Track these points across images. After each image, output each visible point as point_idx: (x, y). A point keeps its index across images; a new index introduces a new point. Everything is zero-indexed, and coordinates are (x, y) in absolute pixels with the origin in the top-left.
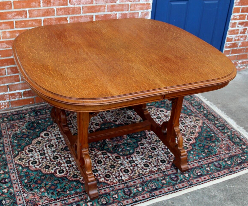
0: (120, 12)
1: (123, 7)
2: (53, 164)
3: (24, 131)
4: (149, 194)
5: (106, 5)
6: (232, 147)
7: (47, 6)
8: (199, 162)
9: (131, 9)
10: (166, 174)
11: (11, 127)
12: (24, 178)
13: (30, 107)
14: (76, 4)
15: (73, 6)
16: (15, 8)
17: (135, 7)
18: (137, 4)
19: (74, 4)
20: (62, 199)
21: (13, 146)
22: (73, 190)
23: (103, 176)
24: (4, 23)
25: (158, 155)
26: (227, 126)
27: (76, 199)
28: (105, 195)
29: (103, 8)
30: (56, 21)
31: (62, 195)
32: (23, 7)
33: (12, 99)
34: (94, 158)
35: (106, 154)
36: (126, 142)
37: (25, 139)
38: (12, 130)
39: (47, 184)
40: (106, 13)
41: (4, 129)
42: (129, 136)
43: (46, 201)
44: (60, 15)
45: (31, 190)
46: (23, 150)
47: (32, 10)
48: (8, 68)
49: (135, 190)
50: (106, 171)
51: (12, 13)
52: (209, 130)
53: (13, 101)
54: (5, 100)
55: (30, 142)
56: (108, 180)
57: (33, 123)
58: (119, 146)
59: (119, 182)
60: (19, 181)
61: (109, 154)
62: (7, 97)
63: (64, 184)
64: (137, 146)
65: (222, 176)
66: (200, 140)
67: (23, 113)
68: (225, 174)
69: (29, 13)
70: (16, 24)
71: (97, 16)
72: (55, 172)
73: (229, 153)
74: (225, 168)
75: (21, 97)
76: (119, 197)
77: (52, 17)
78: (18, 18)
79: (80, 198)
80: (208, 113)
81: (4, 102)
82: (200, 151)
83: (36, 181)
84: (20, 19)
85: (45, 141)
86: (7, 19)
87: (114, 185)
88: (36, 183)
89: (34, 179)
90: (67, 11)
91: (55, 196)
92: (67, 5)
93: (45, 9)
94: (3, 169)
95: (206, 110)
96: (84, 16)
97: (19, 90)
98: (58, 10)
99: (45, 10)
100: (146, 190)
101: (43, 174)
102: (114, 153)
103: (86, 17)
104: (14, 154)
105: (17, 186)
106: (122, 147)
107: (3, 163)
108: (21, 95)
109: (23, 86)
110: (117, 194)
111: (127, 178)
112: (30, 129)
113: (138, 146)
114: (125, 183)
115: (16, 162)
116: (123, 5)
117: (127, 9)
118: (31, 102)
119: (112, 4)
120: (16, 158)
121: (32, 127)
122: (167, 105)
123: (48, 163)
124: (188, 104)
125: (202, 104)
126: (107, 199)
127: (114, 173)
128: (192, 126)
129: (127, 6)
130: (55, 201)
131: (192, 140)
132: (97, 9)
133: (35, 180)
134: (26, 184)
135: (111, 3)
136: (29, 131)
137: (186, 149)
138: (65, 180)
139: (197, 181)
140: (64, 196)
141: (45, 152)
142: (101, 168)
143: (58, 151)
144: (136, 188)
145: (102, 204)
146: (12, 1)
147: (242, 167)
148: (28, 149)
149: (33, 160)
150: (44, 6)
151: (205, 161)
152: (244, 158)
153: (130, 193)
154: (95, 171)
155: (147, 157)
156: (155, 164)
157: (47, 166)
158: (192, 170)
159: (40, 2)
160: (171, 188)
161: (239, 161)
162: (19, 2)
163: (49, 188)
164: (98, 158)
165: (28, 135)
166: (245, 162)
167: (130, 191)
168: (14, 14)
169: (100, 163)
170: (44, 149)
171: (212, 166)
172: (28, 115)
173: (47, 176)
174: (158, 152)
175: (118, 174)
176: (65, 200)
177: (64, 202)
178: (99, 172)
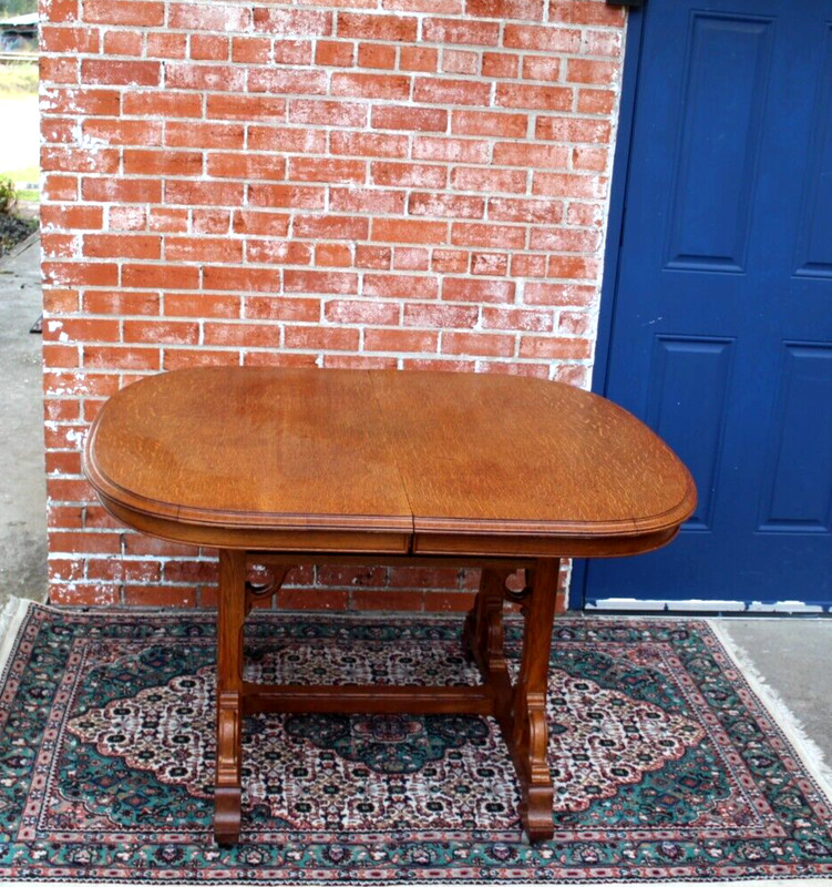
0: (484, 358)
1: (494, 344)
2: (167, 751)
3: (131, 665)
4: (395, 871)
5: (440, 334)
6: (757, 818)
7: (259, 318)
8: (611, 831)
9: (522, 351)
10: (481, 839)
11: (99, 652)
12: (71, 766)
13: (180, 614)
14: (345, 319)
15: (334, 325)
16: (167, 313)
17: (534, 347)
18: (543, 339)
19: (340, 321)
20: (145, 830)
21: (79, 694)
22: (184, 818)
23: (289, 805)
24: (134, 351)
25: (489, 790)
26: (785, 761)
27: (182, 838)
28: (266, 847)
29: (428, 341)
30: (281, 362)
31: (149, 823)
32: (191, 314)
33: (132, 578)
34: (291, 761)
35: (333, 758)
36: (410, 741)
37: (122, 684)
38: (99, 659)
39: (125, 791)
40: (438, 356)
41: (77, 653)
42: (427, 730)
43: (99, 825)
44: (295, 347)
45: (76, 794)
46: (103, 707)
47: (214, 324)
49: (364, 854)
50: (306, 796)
51: (156, 327)
52: (709, 759)
53: (133, 587)
54: (110, 577)
55: (134, 693)
56: (296, 817)
57: (165, 651)
58: (381, 748)
59: (327, 828)
60: (53, 769)
61: (339, 760)
62: (117, 571)
63: (171, 799)
64: (439, 756)
65: (663, 878)
66: (658, 780)
67: (150, 625)
68: (677, 877)
69: (205, 331)
70: (164, 359)
71: (407, 362)
72: (162, 770)
73: (735, 830)
74: (691, 861)
75: (159, 579)
76: (305, 859)
77: (270, 350)
78: (172, 343)
79: (195, 837)
80: (742, 715)
81: (106, 586)
82: (637, 807)
83: (100, 779)
84: (178, 345)
85: (175, 698)
86: (143, 342)
87: (308, 830)
88: (96, 782)
89: (97, 773)
90: (318, 338)
91: (126, 820)
92: (318, 321)
93: (253, 325)
94: (28, 738)
95: (740, 707)
96: (369, 358)
97: (155, 555)
98: (288, 330)
99: (253, 329)
100: (395, 860)
101: (127, 767)
102: (358, 761)
103: (373, 360)
104: (75, 710)
105: (44, 778)
106: (393, 751)
107: (35, 724)
108: (159, 573)
110: (303, 850)
111: (355, 825)
112: (147, 664)
113: (442, 757)
114: (343, 833)
115: (69, 727)
116: (494, 338)
117: (507, 352)
118: (186, 601)
119: (459, 330)
120: (76, 720)
121: (158, 659)
122: (614, 674)
123: (155, 746)
124: (690, 682)
125: (739, 692)
126: (267, 855)
127: (324, 805)
128: (656, 741)
129: (508, 341)
130: (124, 830)
131: (631, 775)
132: (412, 341)
133: (96, 776)
134: (69, 780)
135: (457, 327)
136: (144, 667)
137: (593, 793)
138: (177, 791)
139: (569, 874)
140: (153, 825)
141: (161, 721)
142: (294, 787)
143: (196, 725)
144: (369, 851)
145: (247, 862)
146: (161, 292)
147: (753, 871)
148: (117, 707)
149: (116, 733)
150: (251, 317)
151: (634, 834)
152: (780, 851)
153: (343, 858)
154: (273, 790)
155: (451, 789)
156: (466, 809)
157: (147, 751)
158: (576, 845)
159: (238, 304)
160: (472, 872)
161: (752, 856)
162: (180, 297)
163: (125, 800)
164: (301, 762)
165: (136, 677)
166: (775, 862)
167: (346, 854)
168: (162, 330)
169: (301, 775)
170: (161, 715)
171: (648, 851)
172: (163, 630)
173: (134, 775)
174: (493, 783)
175: (335, 810)
176: (151, 833)
177: (144, 837)
178: (284, 794)
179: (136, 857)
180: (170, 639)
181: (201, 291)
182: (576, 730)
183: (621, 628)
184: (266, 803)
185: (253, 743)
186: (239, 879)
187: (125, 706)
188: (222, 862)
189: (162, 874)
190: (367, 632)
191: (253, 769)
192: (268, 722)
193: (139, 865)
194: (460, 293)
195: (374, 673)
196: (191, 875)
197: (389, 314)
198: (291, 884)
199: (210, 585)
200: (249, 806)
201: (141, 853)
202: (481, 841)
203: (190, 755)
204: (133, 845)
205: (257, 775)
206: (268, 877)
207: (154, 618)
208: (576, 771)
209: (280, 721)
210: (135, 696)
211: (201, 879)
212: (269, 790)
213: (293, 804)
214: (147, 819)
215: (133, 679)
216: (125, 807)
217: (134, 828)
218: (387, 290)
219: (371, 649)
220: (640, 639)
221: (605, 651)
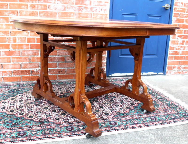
1: (87, 15)
2: (17, 110)
3: (6, 93)
5: (75, 13)
6: (168, 110)
7: (33, 9)
8: (138, 116)
14: (53, 9)
16: (10, 8)
17: (96, 16)
18: (98, 14)
19: (52, 10)
20: (13, 129)
22: (25, 124)
24: (2, 18)
26: (167, 99)
27: (25, 129)
28: (50, 129)
29: (72, 14)
31: (15, 127)
32: (16, 8)
34: (51, 109)
37: (4, 97)
39: (7, 120)
47: (22, 11)
48: (2, 51)
49: (77, 128)
50: (57, 116)
51: (7, 12)
53: (5, 78)
56: (56, 121)
57: (14, 90)
59: (65, 123)
62: (1, 74)
65: (156, 125)
68: (158, 124)
69: (20, 13)
72: (17, 114)
73: (165, 113)
74: (159, 120)
75: (11, 75)
76: (61, 131)
78: (12, 16)
79: (28, 129)
80: (152, 92)
82: (140, 111)
85: (18, 99)
86: (4, 15)
87: (60, 124)
90: (47, 14)
91: (8, 127)
92: (47, 10)
93: (31, 11)
95: (151, 90)
97: (10, 69)
98: (40, 12)
99: (31, 12)
101: (7, 114)
108: (11, 73)
109: (13, 66)
110: (60, 129)
111: (72, 121)
114: (70, 124)
117: (90, 17)
118: (18, 80)
123: (14, 109)
126: (50, 131)
127: (63, 118)
129: (90, 14)
130: (7, 129)
131: (135, 105)
132: (69, 14)
135: (79, 11)
136: (9, 93)
137: (129, 109)
138: (22, 118)
139: (132, 126)
140: (16, 127)
141: (15, 103)
142: (53, 114)
143: (25, 103)
144: (78, 127)
145: (45, 133)
146: (8, 3)
147: (175, 121)
148: (3, 102)
149: (3, 107)
150: (31, 9)
151: (143, 116)
152: (178, 116)
153: (71, 129)
154: (48, 116)
155: (94, 111)
156: (100, 115)
157: (12, 110)
158: (131, 120)
159: (27, 6)
160: (108, 129)
161: (172, 118)
162: (13, 4)
163: (7, 122)
164: (54, 109)
165: (7, 95)
166: (178, 118)
167: (72, 129)
168: (9, 12)
169: (55, 112)
170: (15, 102)
171: (148, 119)
172: (13, 86)
173: (9, 116)
174: (104, 109)
175: (66, 119)
176: (16, 129)
177: (14, 130)
178: (51, 116)
179: (12, 135)
180: (15, 88)
181: (18, 3)
182: (118, 97)
183: (118, 79)
184: (47, 119)
185: (40, 106)
186: (44, 138)
187: (5, 101)
188: (38, 134)
189: (20, 139)
190: (62, 83)
191: (41, 112)
192: (43, 102)
193: (13, 137)
194: (79, 3)
195: (66, 90)
196: (29, 138)
197: (63, 8)
198: (59, 138)
199: (24, 76)
200: (42, 120)
201: (13, 134)
202: (107, 121)
203: (24, 110)
204: (10, 133)
205: (43, 113)
206: (52, 137)
207: (11, 84)
208: (122, 105)
209: (46, 101)
210: (7, 99)
211: (33, 139)
212: (47, 116)
213: (54, 118)
214: (14, 126)
215: (7, 96)
216: (7, 124)
217: (10, 128)
218: (62, 2)
219: (64, 86)
220: (123, 80)
221: (117, 83)
